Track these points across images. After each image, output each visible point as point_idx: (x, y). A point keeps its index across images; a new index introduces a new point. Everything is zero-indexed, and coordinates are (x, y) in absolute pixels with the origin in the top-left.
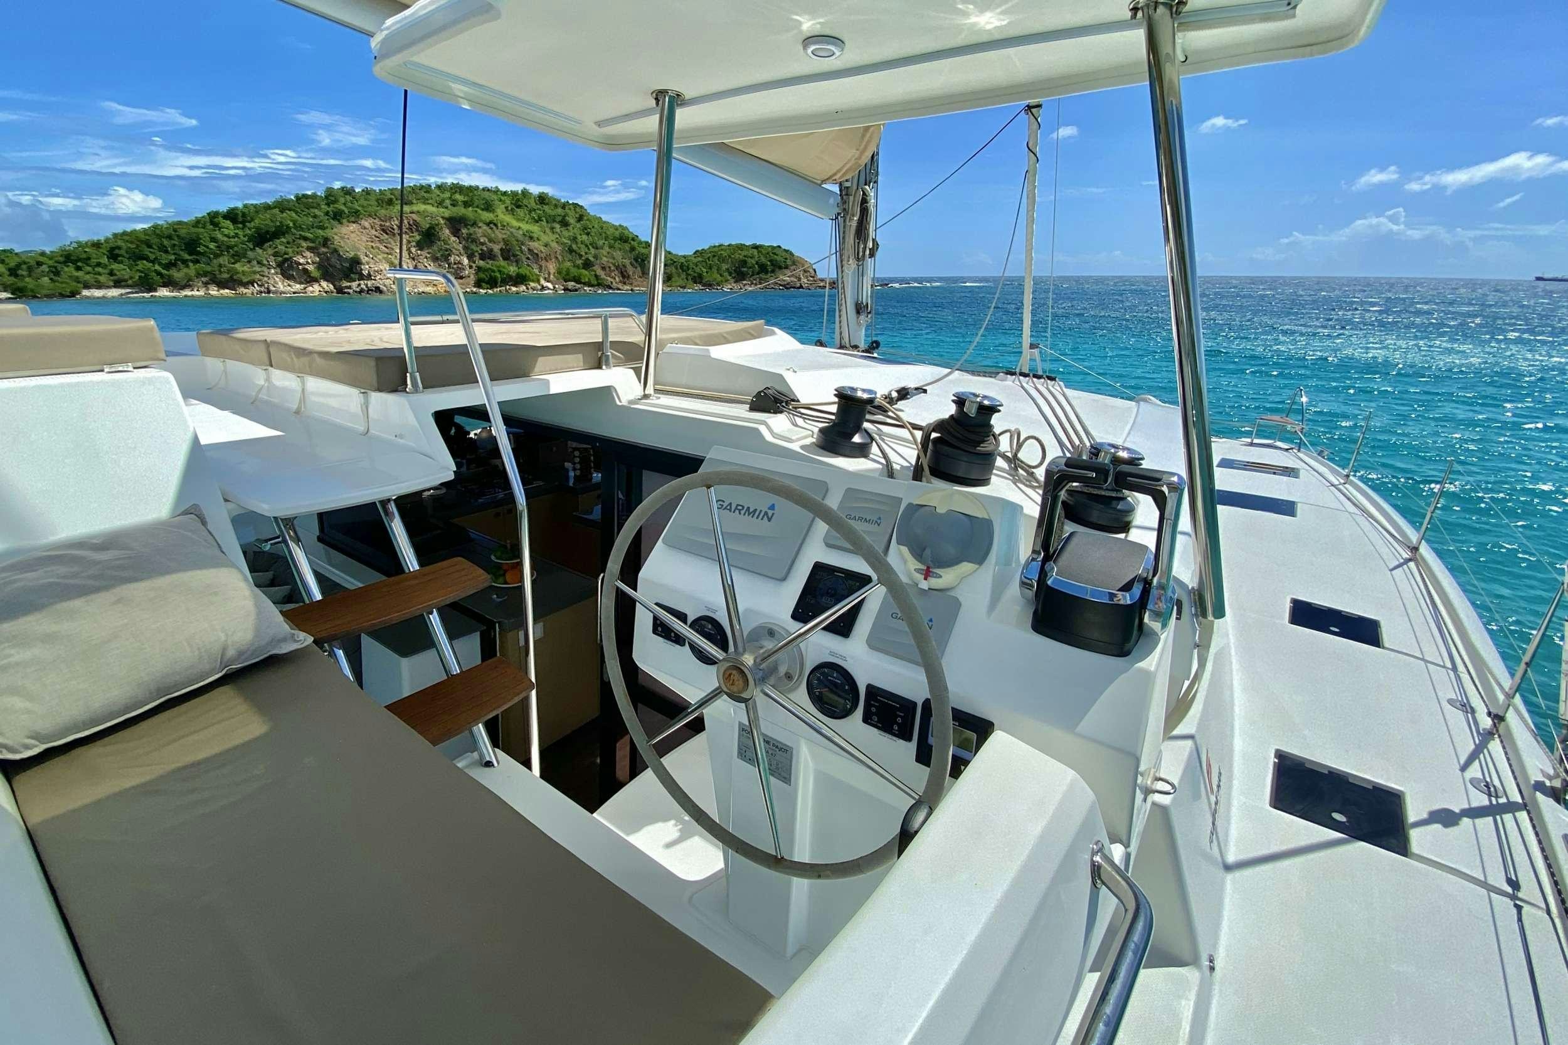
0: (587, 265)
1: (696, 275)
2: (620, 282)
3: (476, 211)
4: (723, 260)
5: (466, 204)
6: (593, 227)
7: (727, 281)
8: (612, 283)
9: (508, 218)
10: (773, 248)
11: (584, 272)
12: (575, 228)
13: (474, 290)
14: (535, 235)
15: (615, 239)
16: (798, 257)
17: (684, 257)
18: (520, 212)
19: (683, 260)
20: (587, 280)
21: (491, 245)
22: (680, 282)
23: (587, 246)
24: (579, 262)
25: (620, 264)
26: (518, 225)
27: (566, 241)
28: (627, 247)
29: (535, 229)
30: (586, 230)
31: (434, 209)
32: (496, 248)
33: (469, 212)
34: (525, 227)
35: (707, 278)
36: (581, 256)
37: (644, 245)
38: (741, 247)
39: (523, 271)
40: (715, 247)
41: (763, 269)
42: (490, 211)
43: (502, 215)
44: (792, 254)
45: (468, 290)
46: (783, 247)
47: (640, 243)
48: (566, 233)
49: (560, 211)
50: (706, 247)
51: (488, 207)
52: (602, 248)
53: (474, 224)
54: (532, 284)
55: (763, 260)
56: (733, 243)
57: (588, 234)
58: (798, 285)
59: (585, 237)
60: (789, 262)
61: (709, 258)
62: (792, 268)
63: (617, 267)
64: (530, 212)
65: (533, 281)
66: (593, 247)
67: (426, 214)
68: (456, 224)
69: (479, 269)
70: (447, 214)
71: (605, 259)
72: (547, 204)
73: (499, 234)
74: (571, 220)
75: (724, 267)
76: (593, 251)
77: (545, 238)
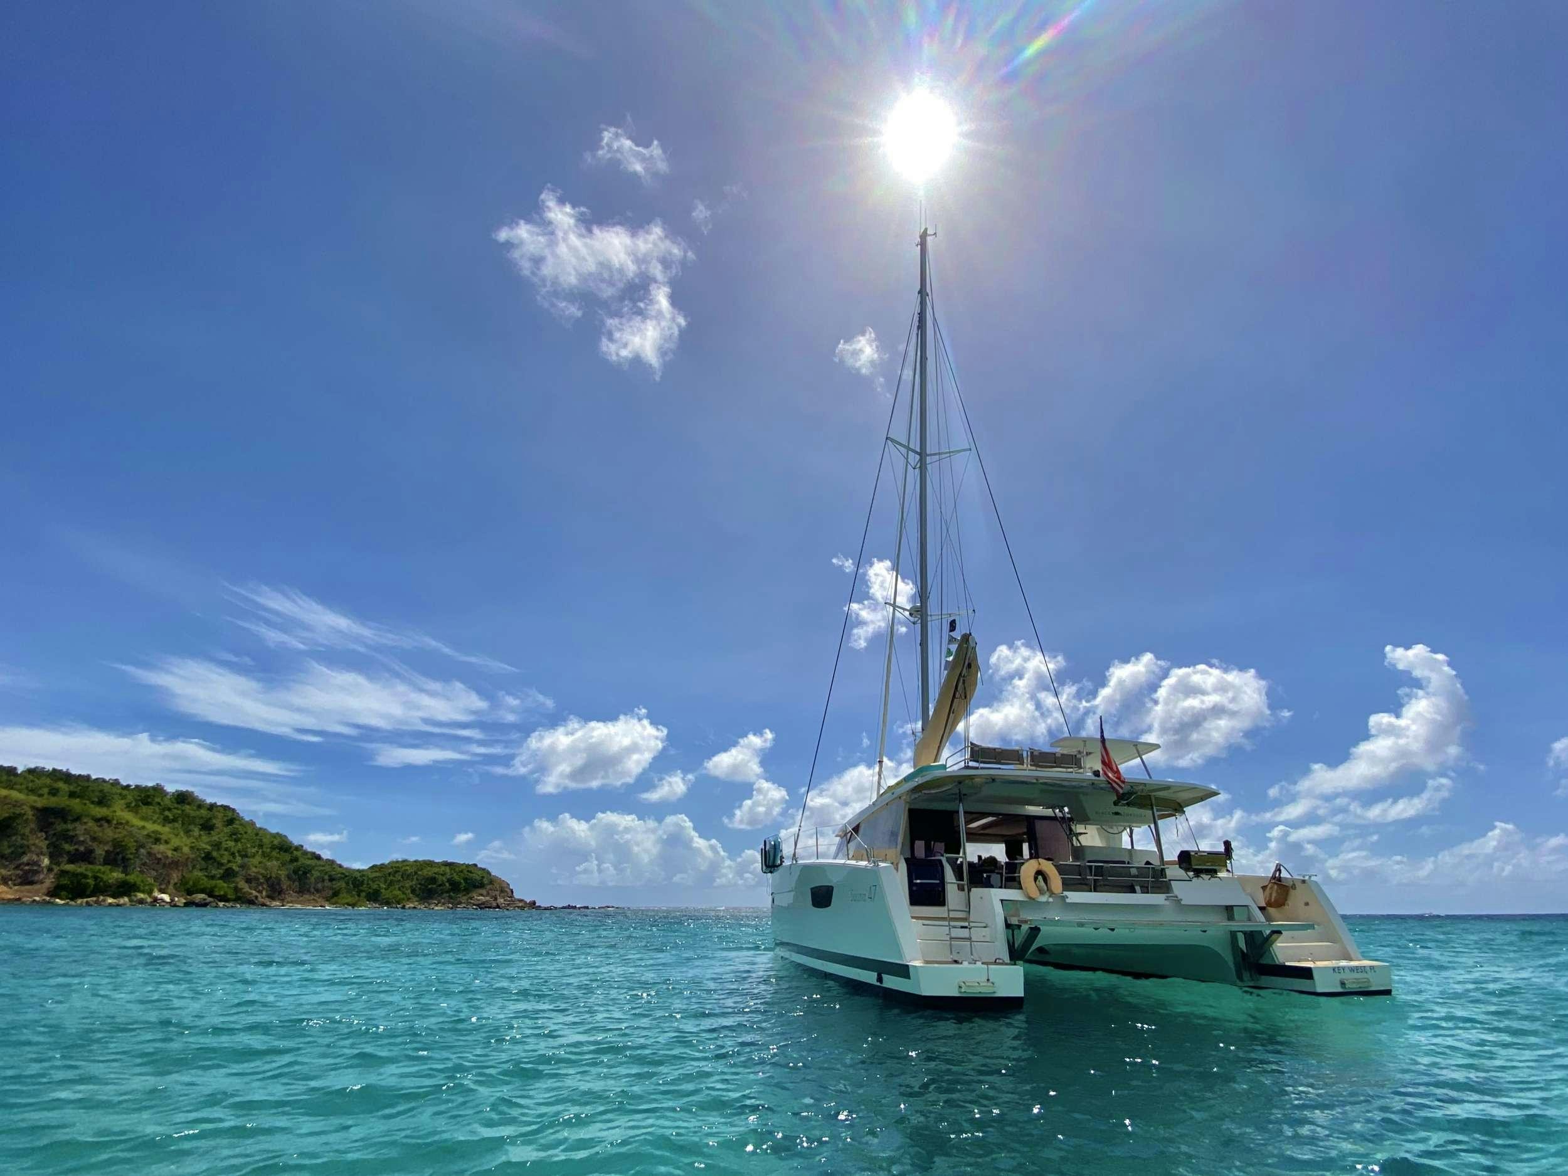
0: (229, 875)
1: (371, 890)
2: (268, 897)
3: (85, 804)
4: (406, 876)
5: (72, 795)
6: (246, 833)
7: (409, 899)
8: (256, 897)
9: (128, 816)
10: (468, 866)
11: (220, 883)
12: (221, 833)
13: (48, 898)
14: (164, 837)
15: (273, 848)
16: (494, 876)
17: (359, 871)
18: (144, 809)
19: (358, 875)
20: (222, 893)
21: (95, 845)
22: (350, 900)
23: (233, 854)
24: (219, 872)
25: (274, 875)
26: (142, 824)
27: (204, 846)
28: (287, 857)
29: (165, 830)
30: (235, 836)
31: (21, 796)
32: (100, 851)
33: (76, 804)
34: (151, 827)
35: (385, 894)
36: (220, 865)
37: (309, 856)
38: (430, 864)
39: (131, 878)
40: (397, 862)
41: (455, 887)
42: (105, 806)
43: (119, 812)
44: (489, 873)
45: (37, 899)
46: (479, 866)
47: (306, 853)
48: (205, 838)
49: (203, 812)
50: (387, 862)
51: (102, 801)
52: (254, 856)
53: (78, 819)
54: (141, 896)
55: (456, 878)
56: (420, 859)
57: (236, 841)
58: (494, 904)
59: (231, 844)
60: (485, 881)
61: (390, 874)
62: (488, 887)
63: (268, 879)
64: (164, 810)
65: (143, 892)
66: (240, 856)
67: (8, 801)
68: (47, 817)
69: (64, 873)
70: (40, 803)
71: (254, 869)
72: (189, 804)
73: (109, 833)
74: (218, 823)
75: (408, 884)
76: (239, 859)
77: (175, 842)
